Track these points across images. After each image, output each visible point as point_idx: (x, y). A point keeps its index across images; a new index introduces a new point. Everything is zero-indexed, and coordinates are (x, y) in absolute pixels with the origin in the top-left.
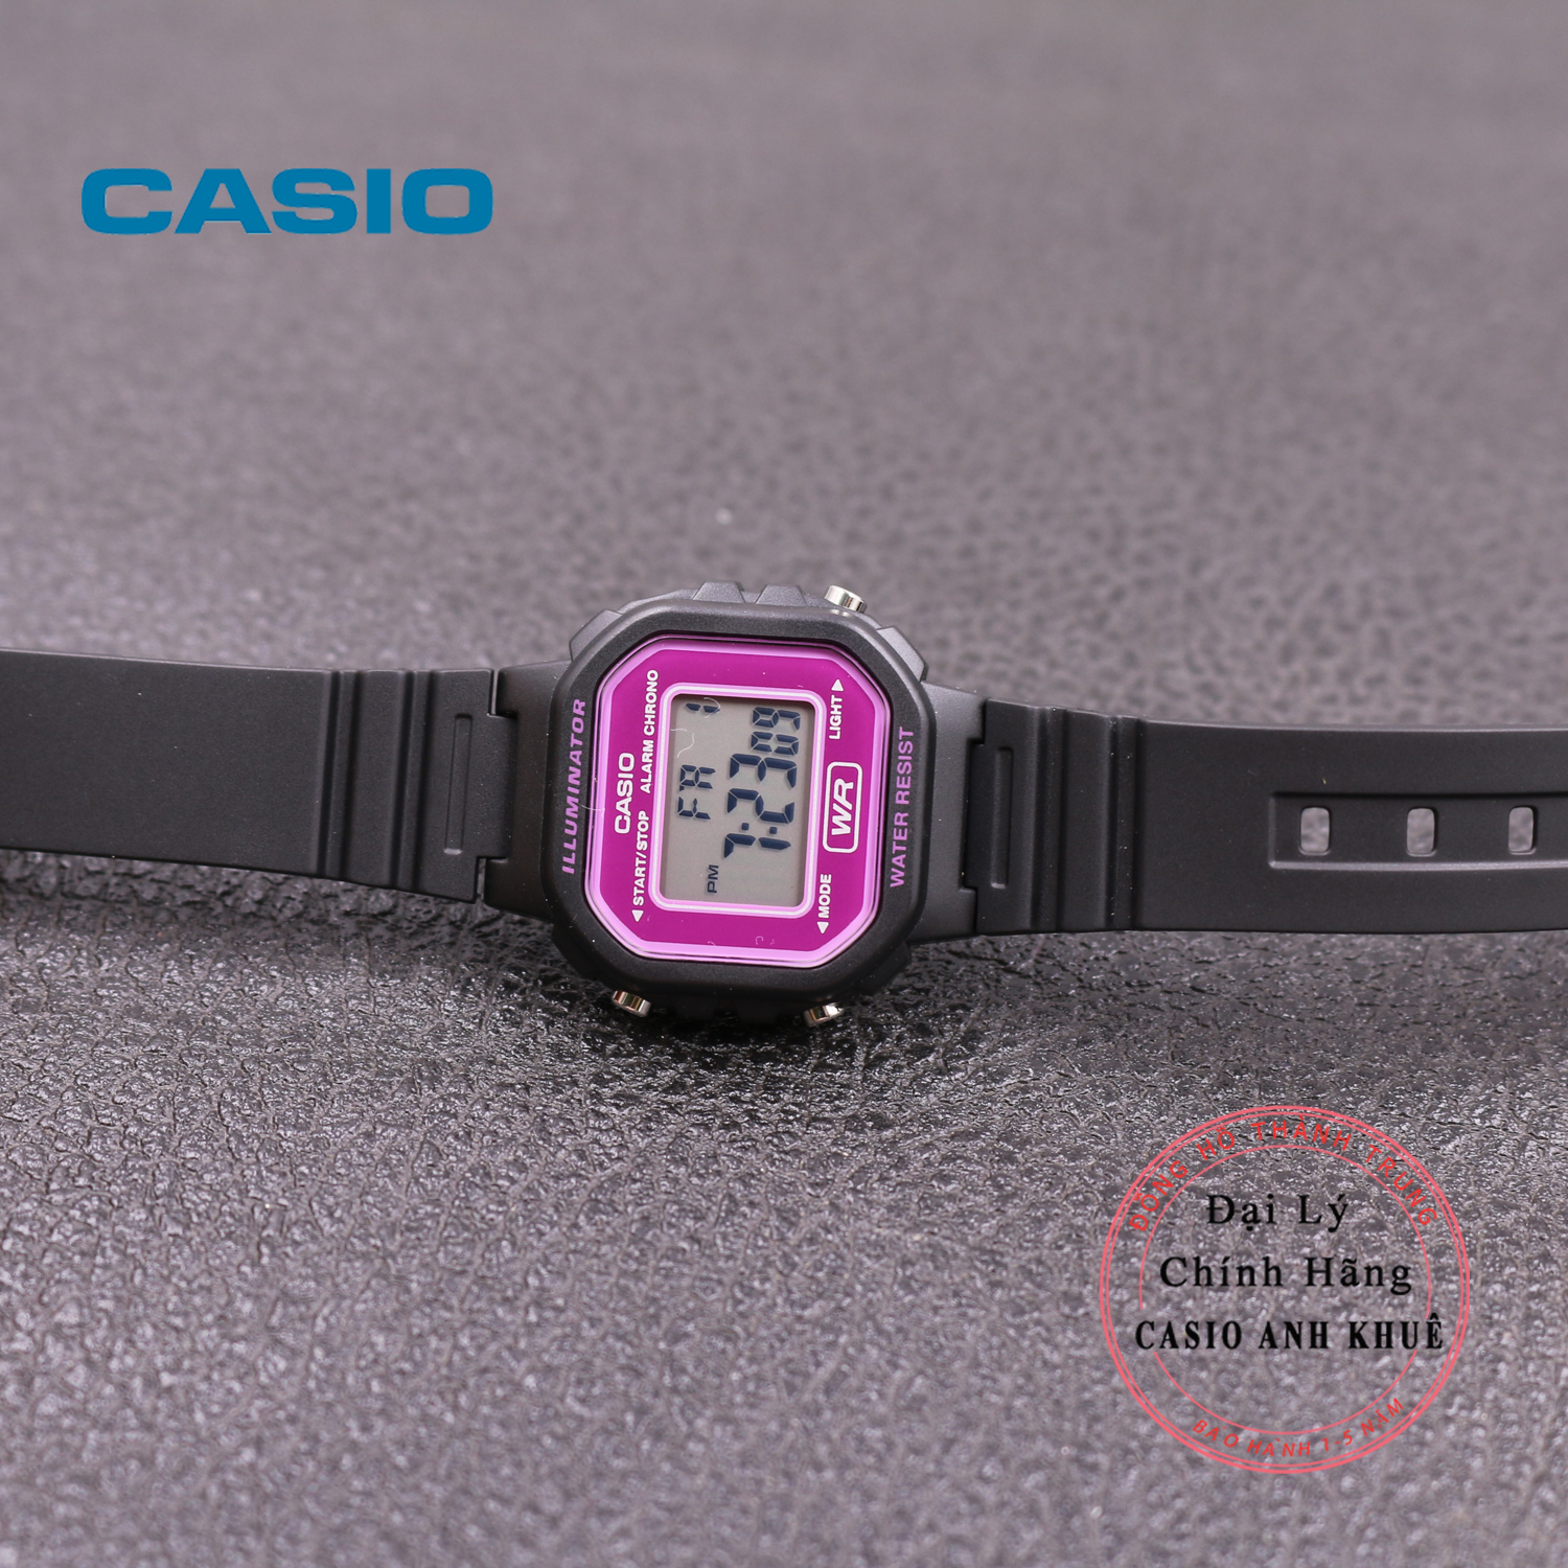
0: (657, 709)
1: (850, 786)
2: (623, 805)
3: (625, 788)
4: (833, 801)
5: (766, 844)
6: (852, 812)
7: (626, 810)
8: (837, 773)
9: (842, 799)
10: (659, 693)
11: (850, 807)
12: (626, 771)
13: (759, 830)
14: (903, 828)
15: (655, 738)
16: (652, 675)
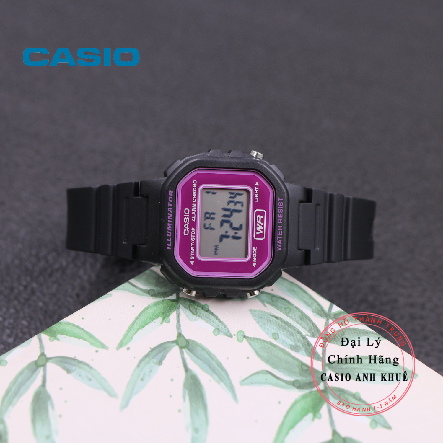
0: (197, 193)
1: (262, 217)
2: (186, 226)
3: (187, 220)
4: (256, 222)
5: (234, 238)
6: (263, 226)
7: (187, 228)
8: (258, 213)
9: (260, 222)
10: (198, 187)
11: (262, 224)
12: (187, 214)
13: (231, 233)
14: (281, 231)
15: (196, 203)
16: (195, 182)
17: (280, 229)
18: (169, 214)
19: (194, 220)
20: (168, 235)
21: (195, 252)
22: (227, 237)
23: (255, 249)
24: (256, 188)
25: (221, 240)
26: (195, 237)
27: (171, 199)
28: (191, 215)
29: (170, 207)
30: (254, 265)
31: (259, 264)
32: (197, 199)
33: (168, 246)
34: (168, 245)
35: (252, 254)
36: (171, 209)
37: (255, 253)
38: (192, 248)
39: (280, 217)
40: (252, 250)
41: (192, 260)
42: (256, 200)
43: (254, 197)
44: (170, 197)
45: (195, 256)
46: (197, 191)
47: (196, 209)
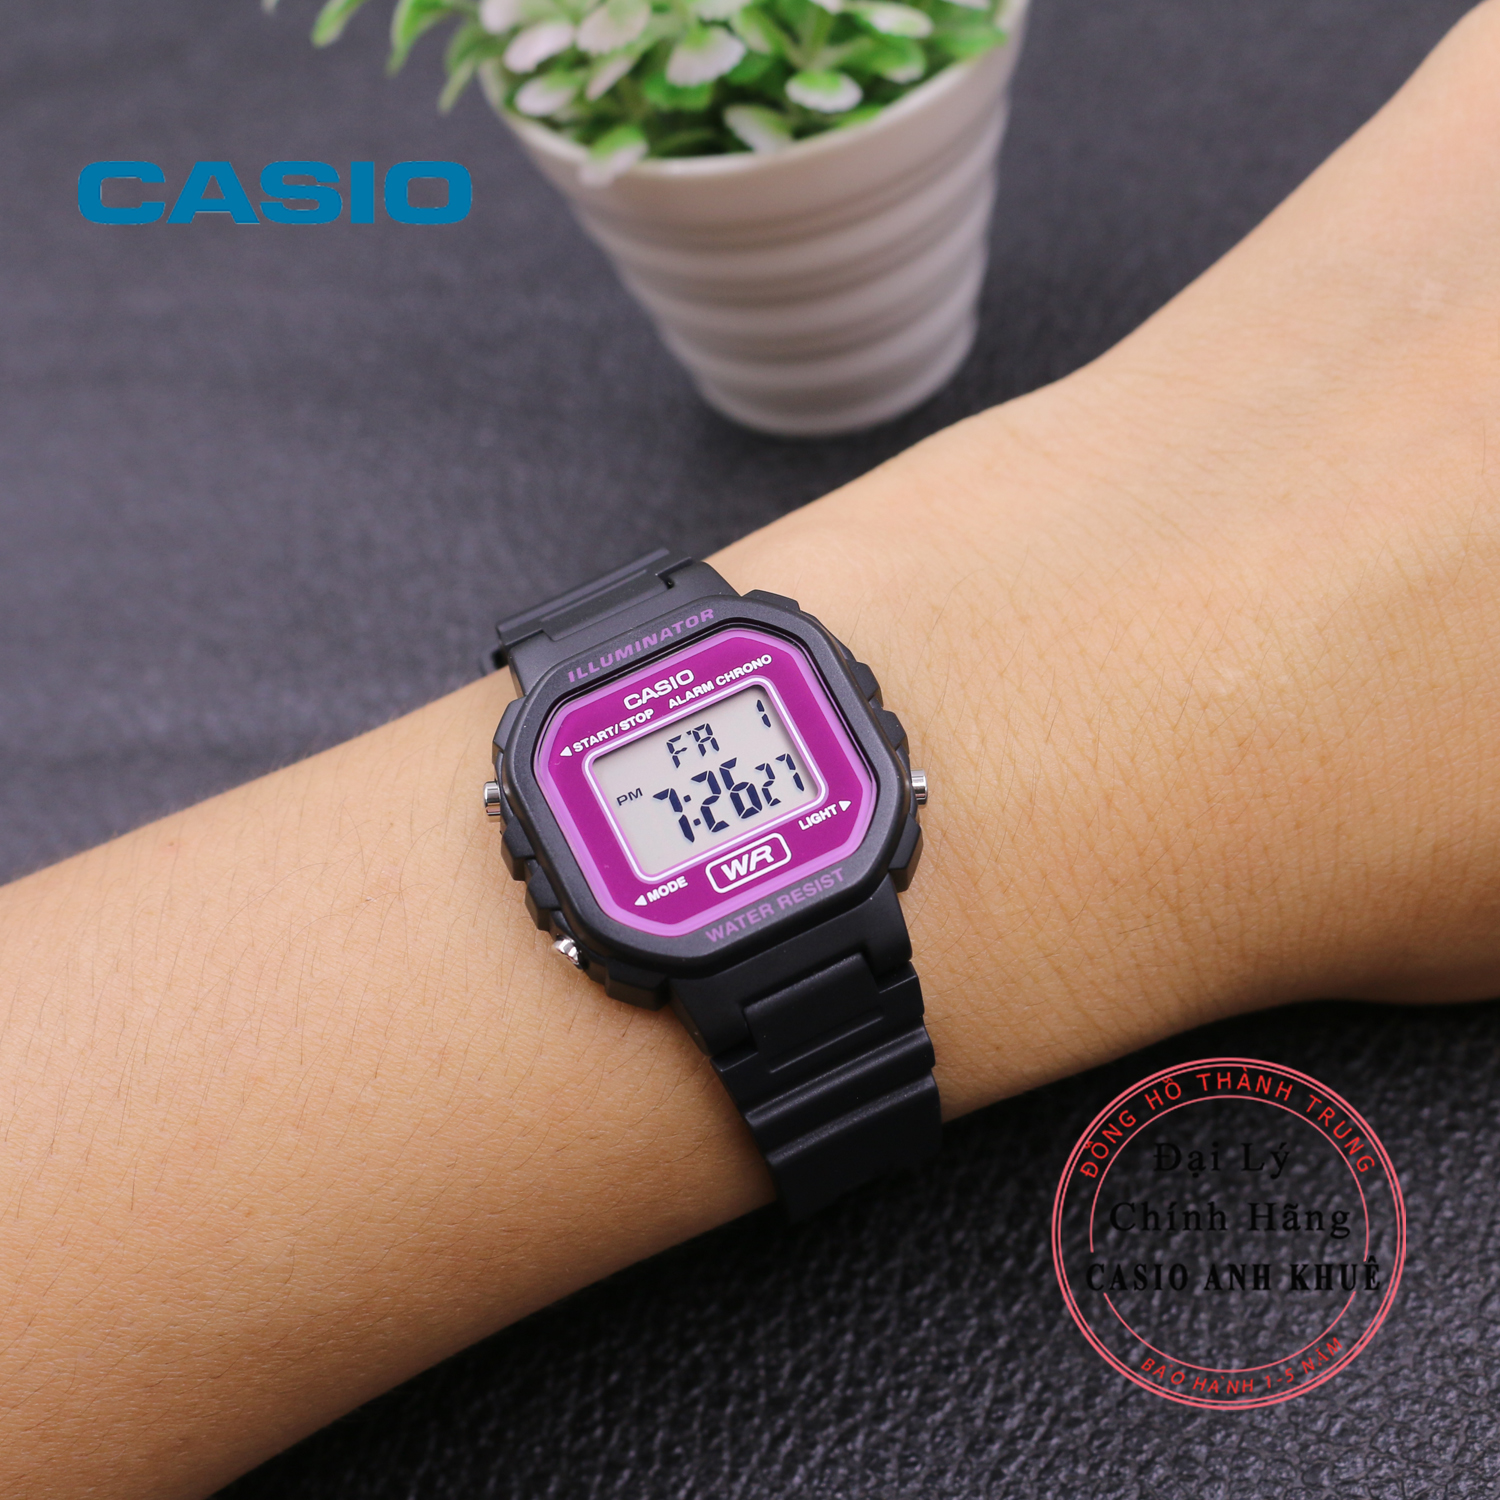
0: (741, 678)
1: (770, 859)
2: (648, 694)
4: (749, 852)
5: (684, 822)
6: (749, 873)
7: (645, 698)
8: (774, 843)
9: (755, 859)
10: (756, 672)
11: (752, 868)
12: (677, 681)
13: (692, 811)
14: (760, 916)
16: (766, 659)
17: (763, 913)
18: (654, 635)
19: (672, 703)
20: (602, 660)
21: (596, 745)
22: (677, 807)
23: (681, 883)
24: (832, 807)
25: (661, 796)
26: (632, 728)
27: (692, 622)
28: (681, 691)
29: (673, 630)
30: (641, 901)
31: (649, 912)
32: (727, 684)
33: (575, 674)
34: (579, 670)
35: (665, 883)
36: (670, 634)
37: (670, 888)
38: (602, 735)
39: (794, 897)
40: (674, 878)
41: (572, 750)
42: (805, 823)
43: (809, 815)
44: (695, 618)
45: (586, 751)
46: (747, 675)
47: (701, 696)
